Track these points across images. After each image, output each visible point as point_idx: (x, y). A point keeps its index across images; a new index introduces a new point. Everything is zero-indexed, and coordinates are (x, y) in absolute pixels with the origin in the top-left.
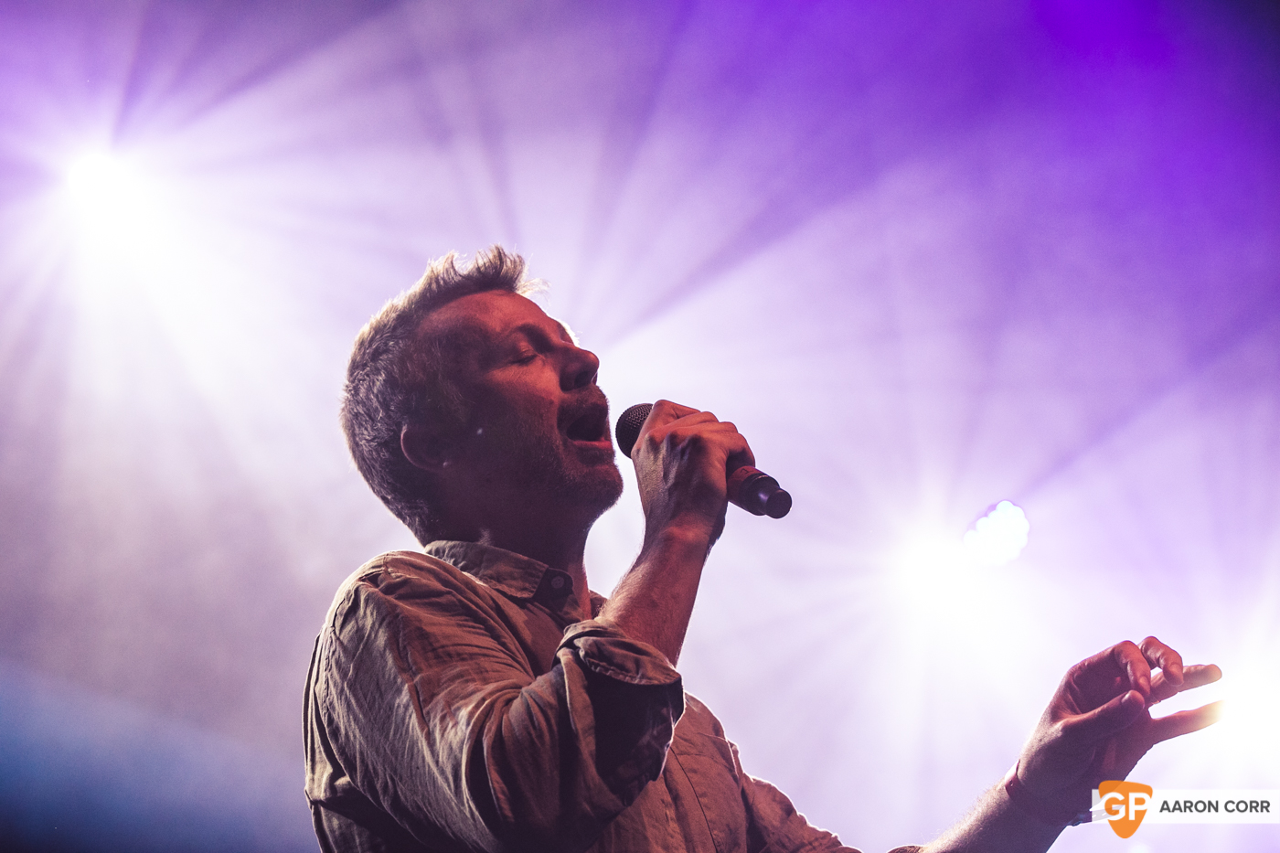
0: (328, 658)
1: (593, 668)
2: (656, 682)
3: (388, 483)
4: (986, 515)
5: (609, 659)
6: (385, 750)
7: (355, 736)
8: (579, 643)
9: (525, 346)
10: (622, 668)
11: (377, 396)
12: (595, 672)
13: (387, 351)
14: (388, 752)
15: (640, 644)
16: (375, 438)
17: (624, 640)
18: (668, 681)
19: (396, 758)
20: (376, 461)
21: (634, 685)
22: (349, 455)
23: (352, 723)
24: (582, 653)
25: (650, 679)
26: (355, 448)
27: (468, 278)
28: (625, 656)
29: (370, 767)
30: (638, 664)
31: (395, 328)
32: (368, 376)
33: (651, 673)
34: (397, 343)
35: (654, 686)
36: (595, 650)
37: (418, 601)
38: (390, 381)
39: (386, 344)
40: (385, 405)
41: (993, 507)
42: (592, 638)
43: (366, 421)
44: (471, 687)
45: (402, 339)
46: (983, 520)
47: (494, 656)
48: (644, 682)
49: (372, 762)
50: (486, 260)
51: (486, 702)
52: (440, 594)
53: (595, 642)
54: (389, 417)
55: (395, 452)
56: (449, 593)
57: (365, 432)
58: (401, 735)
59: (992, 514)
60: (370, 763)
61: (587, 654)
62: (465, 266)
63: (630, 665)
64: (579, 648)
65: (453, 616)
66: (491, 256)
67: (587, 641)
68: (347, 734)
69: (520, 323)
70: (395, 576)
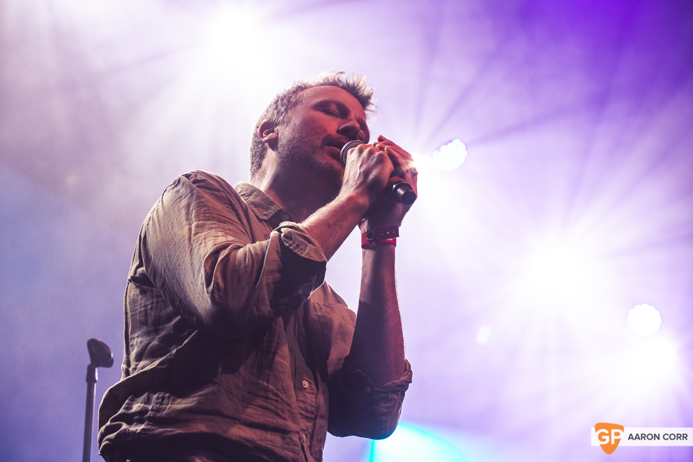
1: (285, 243)
2: (312, 258)
5: (294, 241)
6: (165, 254)
8: (282, 230)
10: (298, 247)
12: (285, 246)
14: (167, 255)
15: (312, 239)
17: (305, 235)
18: (319, 260)
19: (170, 259)
21: (301, 257)
24: (282, 235)
28: (302, 242)
30: (306, 246)
33: (312, 254)
35: (310, 260)
36: (289, 235)
37: (208, 191)
42: (289, 230)
44: (220, 234)
47: (236, 225)
52: (219, 191)
53: (291, 231)
56: (224, 192)
58: (176, 248)
61: (284, 236)
63: (303, 247)
64: (282, 233)
65: (222, 203)
67: (287, 230)
70: (199, 177)
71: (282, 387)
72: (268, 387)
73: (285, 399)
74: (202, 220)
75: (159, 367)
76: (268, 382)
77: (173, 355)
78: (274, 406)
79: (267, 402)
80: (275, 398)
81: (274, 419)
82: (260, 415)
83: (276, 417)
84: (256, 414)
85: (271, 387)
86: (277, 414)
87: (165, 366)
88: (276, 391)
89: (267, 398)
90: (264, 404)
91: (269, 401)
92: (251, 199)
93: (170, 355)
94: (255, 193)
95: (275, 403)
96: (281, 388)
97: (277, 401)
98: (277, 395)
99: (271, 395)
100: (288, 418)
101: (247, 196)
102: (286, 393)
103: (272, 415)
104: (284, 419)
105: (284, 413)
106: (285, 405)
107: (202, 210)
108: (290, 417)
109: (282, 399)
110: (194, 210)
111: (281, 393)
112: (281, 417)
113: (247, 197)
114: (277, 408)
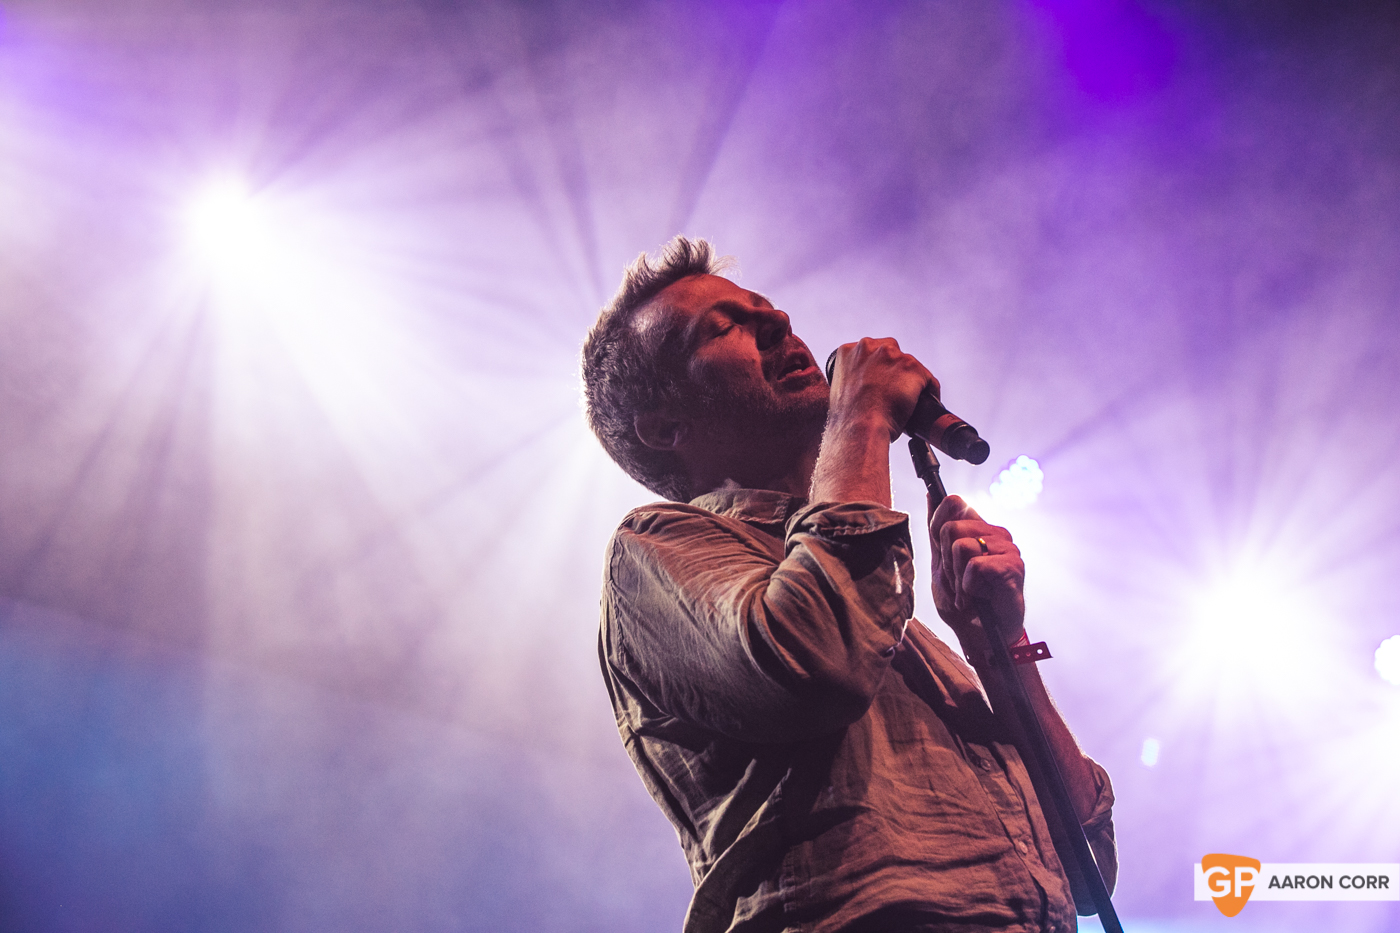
0: (616, 606)
3: (637, 468)
4: (1008, 468)
5: (843, 522)
7: (656, 664)
8: (808, 521)
9: (723, 321)
10: (855, 525)
11: (606, 396)
13: (606, 355)
15: (863, 502)
16: (615, 433)
17: (848, 504)
18: (897, 521)
20: (620, 451)
21: (872, 533)
22: (603, 451)
23: (651, 653)
24: (814, 528)
25: (884, 523)
26: (605, 443)
27: (663, 273)
28: (854, 516)
29: (675, 685)
30: (865, 516)
31: (608, 333)
32: (596, 380)
33: (881, 518)
34: (612, 345)
36: (826, 521)
38: (614, 380)
39: (604, 349)
40: (615, 403)
41: (1013, 461)
42: (820, 513)
43: (605, 420)
44: (727, 585)
45: (616, 341)
46: (1005, 472)
48: (880, 527)
49: (676, 680)
50: (672, 254)
51: (747, 593)
53: (823, 514)
54: (622, 411)
55: (634, 441)
57: (607, 429)
59: (1013, 467)
60: (674, 682)
61: (820, 526)
62: (658, 264)
63: (861, 520)
64: (810, 525)
66: (677, 251)
67: (815, 516)
68: (649, 666)
69: (714, 302)
70: (645, 516)
71: (956, 789)
72: (937, 797)
73: (969, 806)
74: (687, 579)
75: (764, 823)
76: (932, 789)
77: (779, 796)
78: (960, 824)
79: (946, 822)
80: (954, 810)
81: (968, 844)
82: (948, 846)
83: (970, 841)
84: (942, 846)
85: (943, 796)
86: (969, 835)
87: (773, 819)
88: (954, 800)
89: (943, 814)
90: (943, 825)
91: (949, 818)
92: (736, 509)
93: (774, 797)
94: (735, 499)
95: (958, 819)
96: (955, 792)
97: (959, 815)
98: (957, 806)
99: (947, 809)
100: (987, 834)
101: (726, 510)
102: (966, 797)
103: (962, 839)
104: (983, 838)
105: (978, 829)
106: (974, 815)
107: (678, 565)
108: (988, 831)
109: (965, 809)
110: (666, 572)
111: (959, 799)
112: (976, 837)
113: (728, 511)
114: (964, 826)
